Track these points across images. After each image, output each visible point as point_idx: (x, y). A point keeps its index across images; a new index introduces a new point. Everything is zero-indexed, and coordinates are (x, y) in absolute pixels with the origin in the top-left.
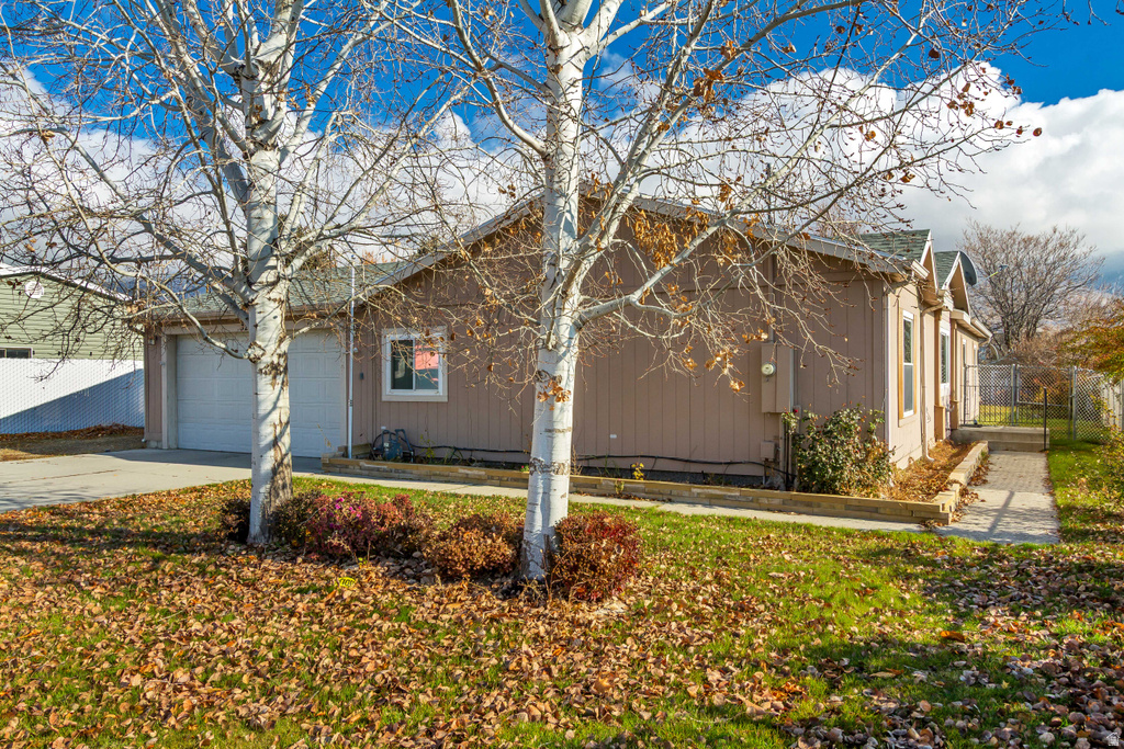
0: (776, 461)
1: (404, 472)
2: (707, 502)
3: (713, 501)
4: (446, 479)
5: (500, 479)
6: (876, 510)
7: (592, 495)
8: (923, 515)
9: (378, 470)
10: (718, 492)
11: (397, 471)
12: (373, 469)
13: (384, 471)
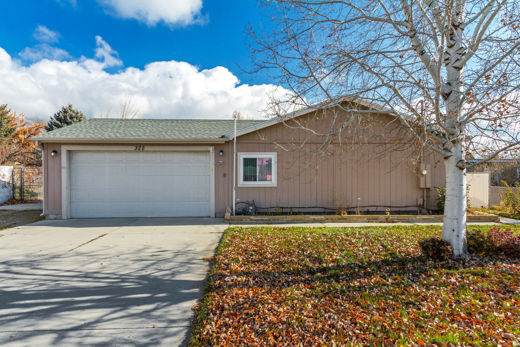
0: (423, 205)
1: (278, 220)
2: (422, 221)
3: (425, 221)
4: (302, 221)
5: (332, 219)
6: (479, 219)
7: (376, 222)
8: (494, 219)
9: (262, 220)
10: (426, 217)
11: (274, 220)
12: (259, 220)
13: (266, 220)
